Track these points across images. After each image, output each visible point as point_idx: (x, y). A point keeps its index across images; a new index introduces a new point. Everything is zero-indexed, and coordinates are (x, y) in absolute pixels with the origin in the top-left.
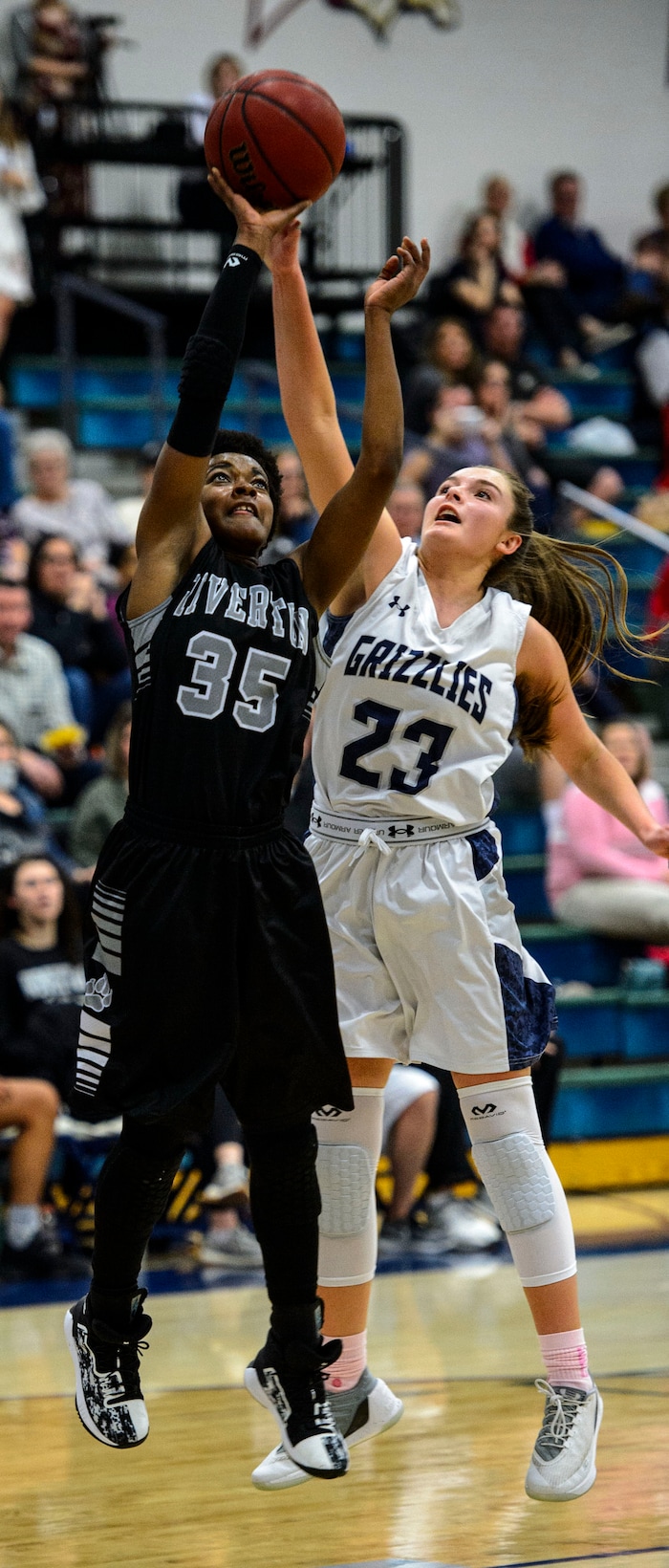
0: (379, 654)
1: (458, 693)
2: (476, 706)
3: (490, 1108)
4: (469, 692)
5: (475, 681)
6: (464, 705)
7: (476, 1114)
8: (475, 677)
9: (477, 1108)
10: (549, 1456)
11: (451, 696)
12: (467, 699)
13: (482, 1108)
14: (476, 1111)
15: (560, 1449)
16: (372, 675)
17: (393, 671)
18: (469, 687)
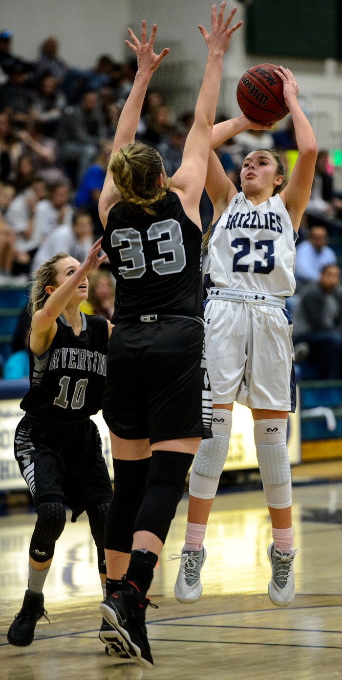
0: (235, 219)
1: (269, 224)
2: (278, 228)
3: (276, 430)
4: (273, 224)
5: (274, 218)
6: (274, 229)
7: (269, 431)
8: (274, 215)
9: (270, 429)
10: (282, 586)
11: (267, 227)
12: (273, 226)
13: (272, 429)
14: (269, 430)
15: (286, 582)
16: (235, 227)
17: (242, 223)
18: (272, 221)
